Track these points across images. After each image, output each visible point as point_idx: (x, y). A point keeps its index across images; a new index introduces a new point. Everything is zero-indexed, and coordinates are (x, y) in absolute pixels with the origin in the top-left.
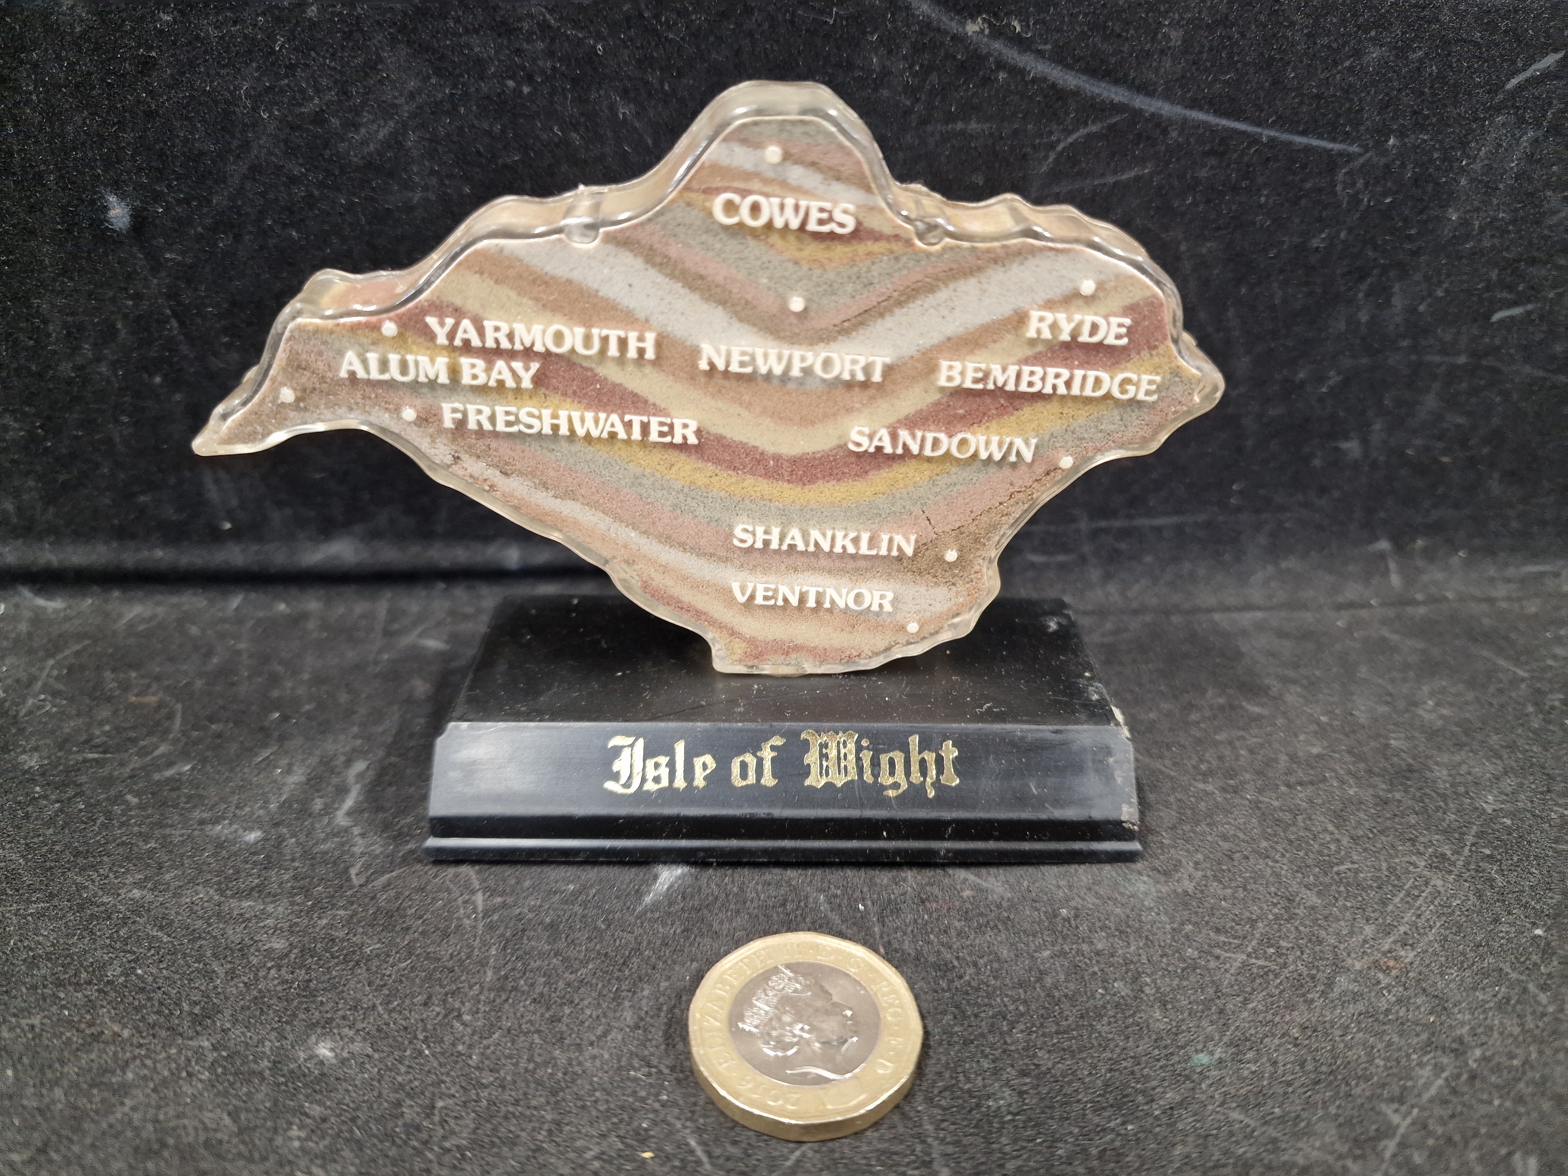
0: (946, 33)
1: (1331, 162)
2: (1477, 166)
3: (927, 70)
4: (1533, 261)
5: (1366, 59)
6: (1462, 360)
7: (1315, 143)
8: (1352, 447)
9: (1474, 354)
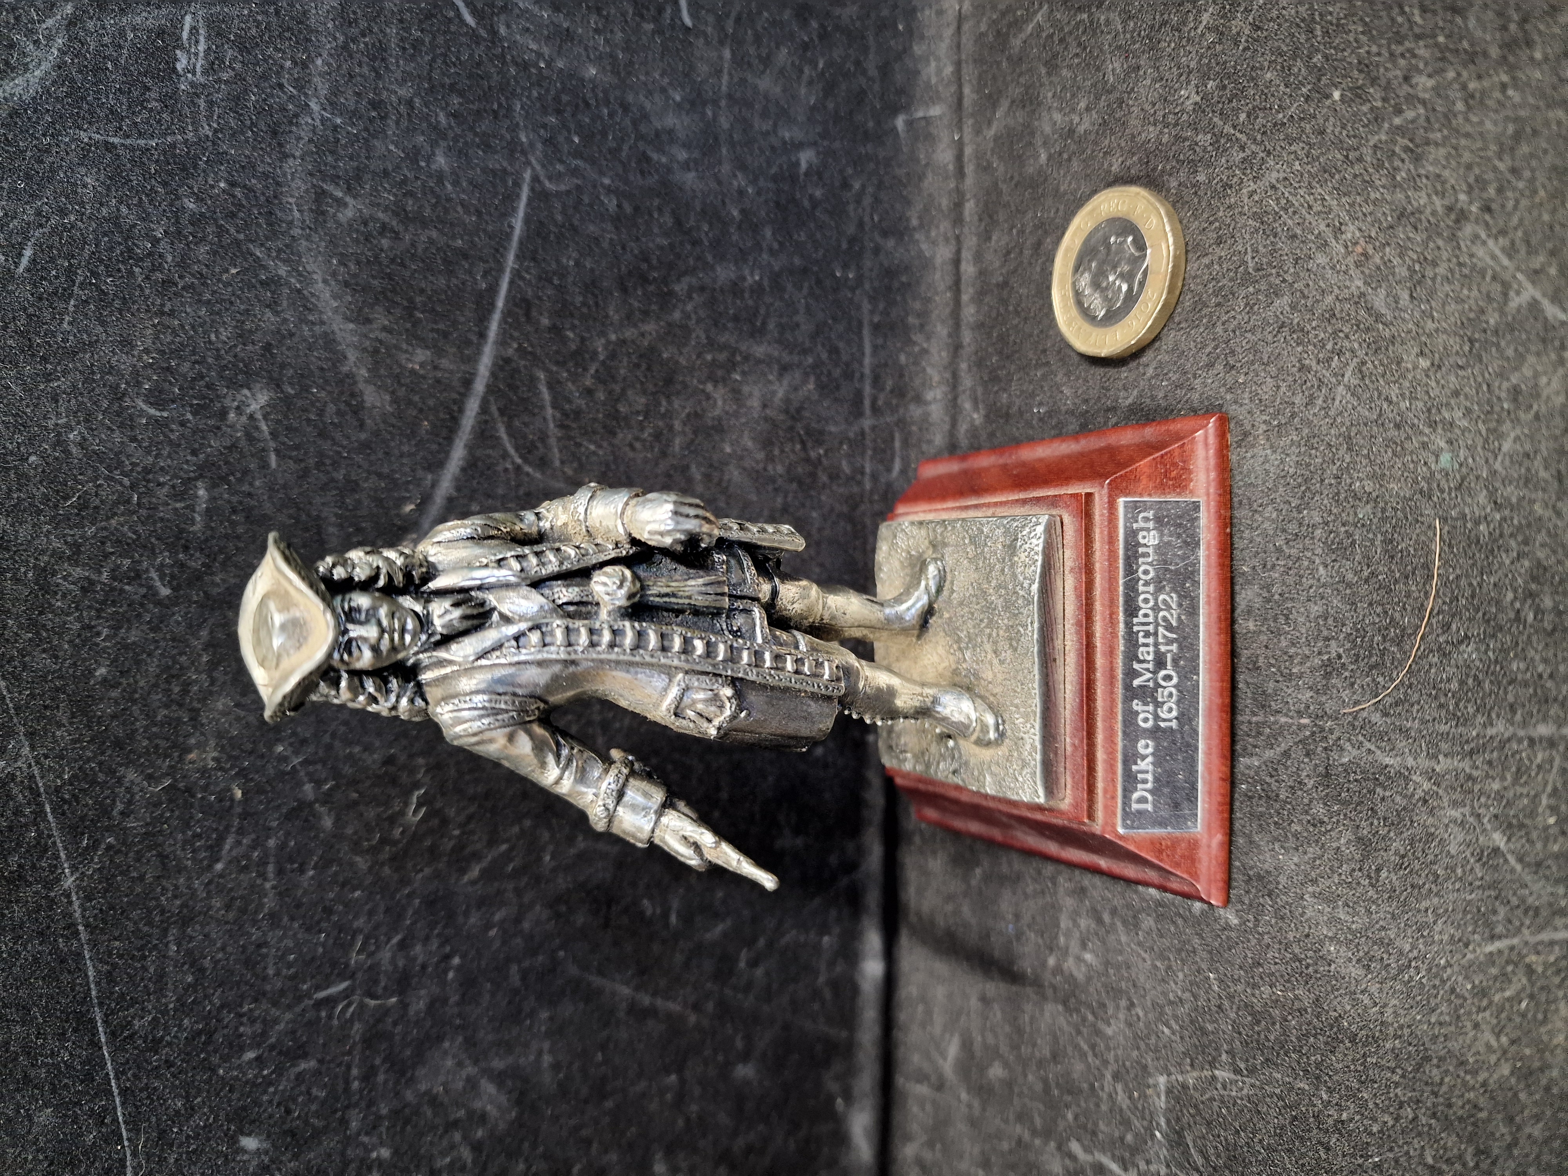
1: (540, 196)
5: (446, 168)
6: (727, 54)
7: (521, 213)
8: (806, 158)
9: (721, 43)
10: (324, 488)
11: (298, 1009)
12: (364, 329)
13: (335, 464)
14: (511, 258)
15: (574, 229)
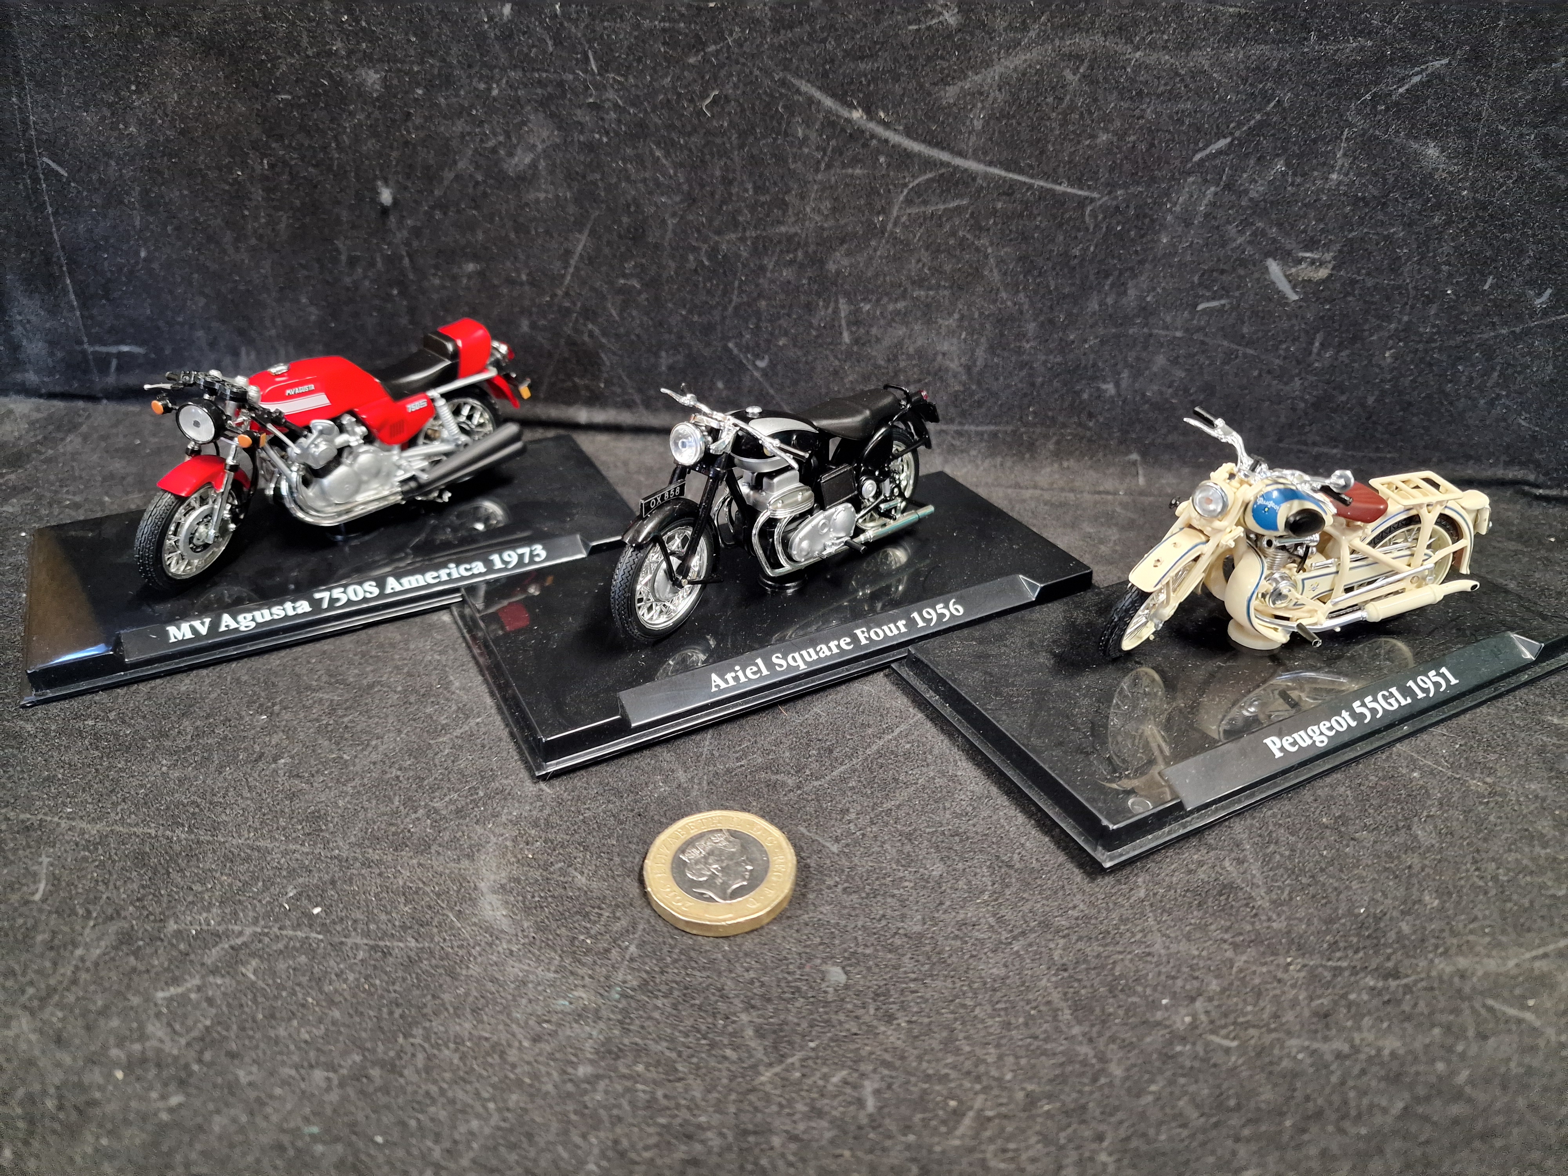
0: (838, 116)
1: (1082, 203)
2: (1178, 209)
3: (829, 139)
4: (1222, 272)
5: (1098, 141)
6: (1179, 334)
7: (1069, 190)
8: (1109, 388)
9: (1187, 330)
10: (895, 60)
11: (583, 41)
12: (995, 87)
13: (910, 67)
14: (1042, 183)
15: (1060, 225)
